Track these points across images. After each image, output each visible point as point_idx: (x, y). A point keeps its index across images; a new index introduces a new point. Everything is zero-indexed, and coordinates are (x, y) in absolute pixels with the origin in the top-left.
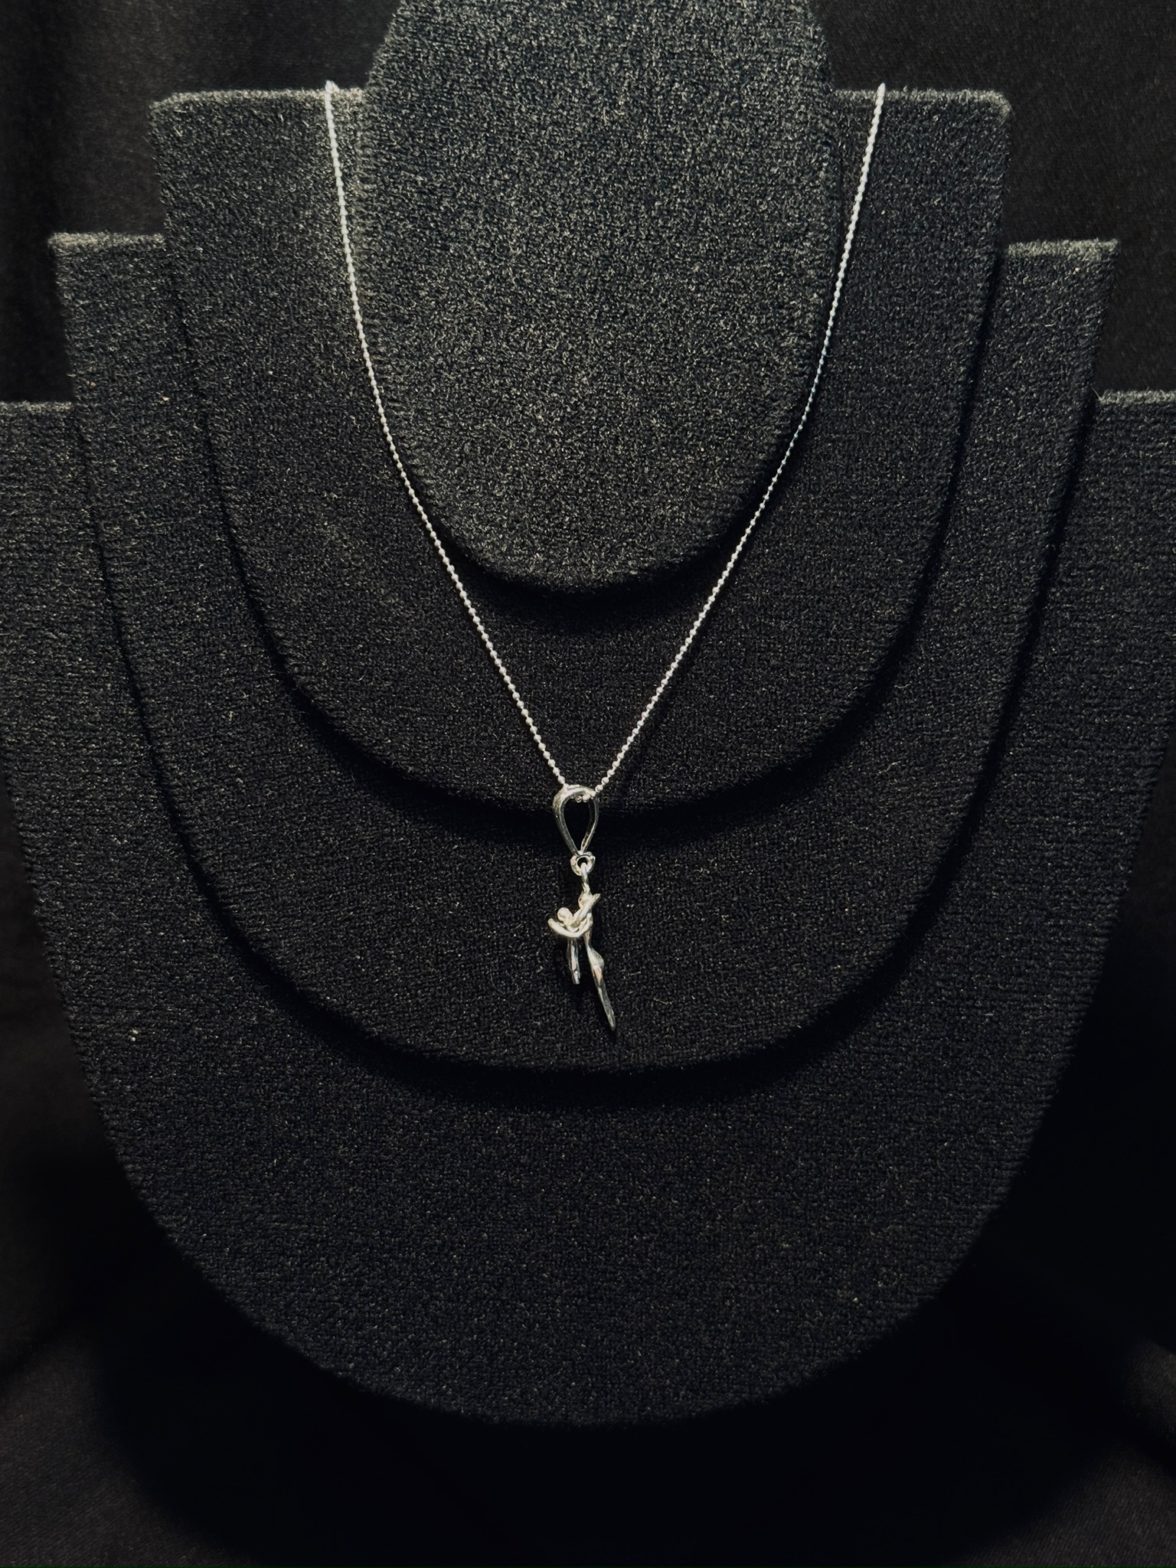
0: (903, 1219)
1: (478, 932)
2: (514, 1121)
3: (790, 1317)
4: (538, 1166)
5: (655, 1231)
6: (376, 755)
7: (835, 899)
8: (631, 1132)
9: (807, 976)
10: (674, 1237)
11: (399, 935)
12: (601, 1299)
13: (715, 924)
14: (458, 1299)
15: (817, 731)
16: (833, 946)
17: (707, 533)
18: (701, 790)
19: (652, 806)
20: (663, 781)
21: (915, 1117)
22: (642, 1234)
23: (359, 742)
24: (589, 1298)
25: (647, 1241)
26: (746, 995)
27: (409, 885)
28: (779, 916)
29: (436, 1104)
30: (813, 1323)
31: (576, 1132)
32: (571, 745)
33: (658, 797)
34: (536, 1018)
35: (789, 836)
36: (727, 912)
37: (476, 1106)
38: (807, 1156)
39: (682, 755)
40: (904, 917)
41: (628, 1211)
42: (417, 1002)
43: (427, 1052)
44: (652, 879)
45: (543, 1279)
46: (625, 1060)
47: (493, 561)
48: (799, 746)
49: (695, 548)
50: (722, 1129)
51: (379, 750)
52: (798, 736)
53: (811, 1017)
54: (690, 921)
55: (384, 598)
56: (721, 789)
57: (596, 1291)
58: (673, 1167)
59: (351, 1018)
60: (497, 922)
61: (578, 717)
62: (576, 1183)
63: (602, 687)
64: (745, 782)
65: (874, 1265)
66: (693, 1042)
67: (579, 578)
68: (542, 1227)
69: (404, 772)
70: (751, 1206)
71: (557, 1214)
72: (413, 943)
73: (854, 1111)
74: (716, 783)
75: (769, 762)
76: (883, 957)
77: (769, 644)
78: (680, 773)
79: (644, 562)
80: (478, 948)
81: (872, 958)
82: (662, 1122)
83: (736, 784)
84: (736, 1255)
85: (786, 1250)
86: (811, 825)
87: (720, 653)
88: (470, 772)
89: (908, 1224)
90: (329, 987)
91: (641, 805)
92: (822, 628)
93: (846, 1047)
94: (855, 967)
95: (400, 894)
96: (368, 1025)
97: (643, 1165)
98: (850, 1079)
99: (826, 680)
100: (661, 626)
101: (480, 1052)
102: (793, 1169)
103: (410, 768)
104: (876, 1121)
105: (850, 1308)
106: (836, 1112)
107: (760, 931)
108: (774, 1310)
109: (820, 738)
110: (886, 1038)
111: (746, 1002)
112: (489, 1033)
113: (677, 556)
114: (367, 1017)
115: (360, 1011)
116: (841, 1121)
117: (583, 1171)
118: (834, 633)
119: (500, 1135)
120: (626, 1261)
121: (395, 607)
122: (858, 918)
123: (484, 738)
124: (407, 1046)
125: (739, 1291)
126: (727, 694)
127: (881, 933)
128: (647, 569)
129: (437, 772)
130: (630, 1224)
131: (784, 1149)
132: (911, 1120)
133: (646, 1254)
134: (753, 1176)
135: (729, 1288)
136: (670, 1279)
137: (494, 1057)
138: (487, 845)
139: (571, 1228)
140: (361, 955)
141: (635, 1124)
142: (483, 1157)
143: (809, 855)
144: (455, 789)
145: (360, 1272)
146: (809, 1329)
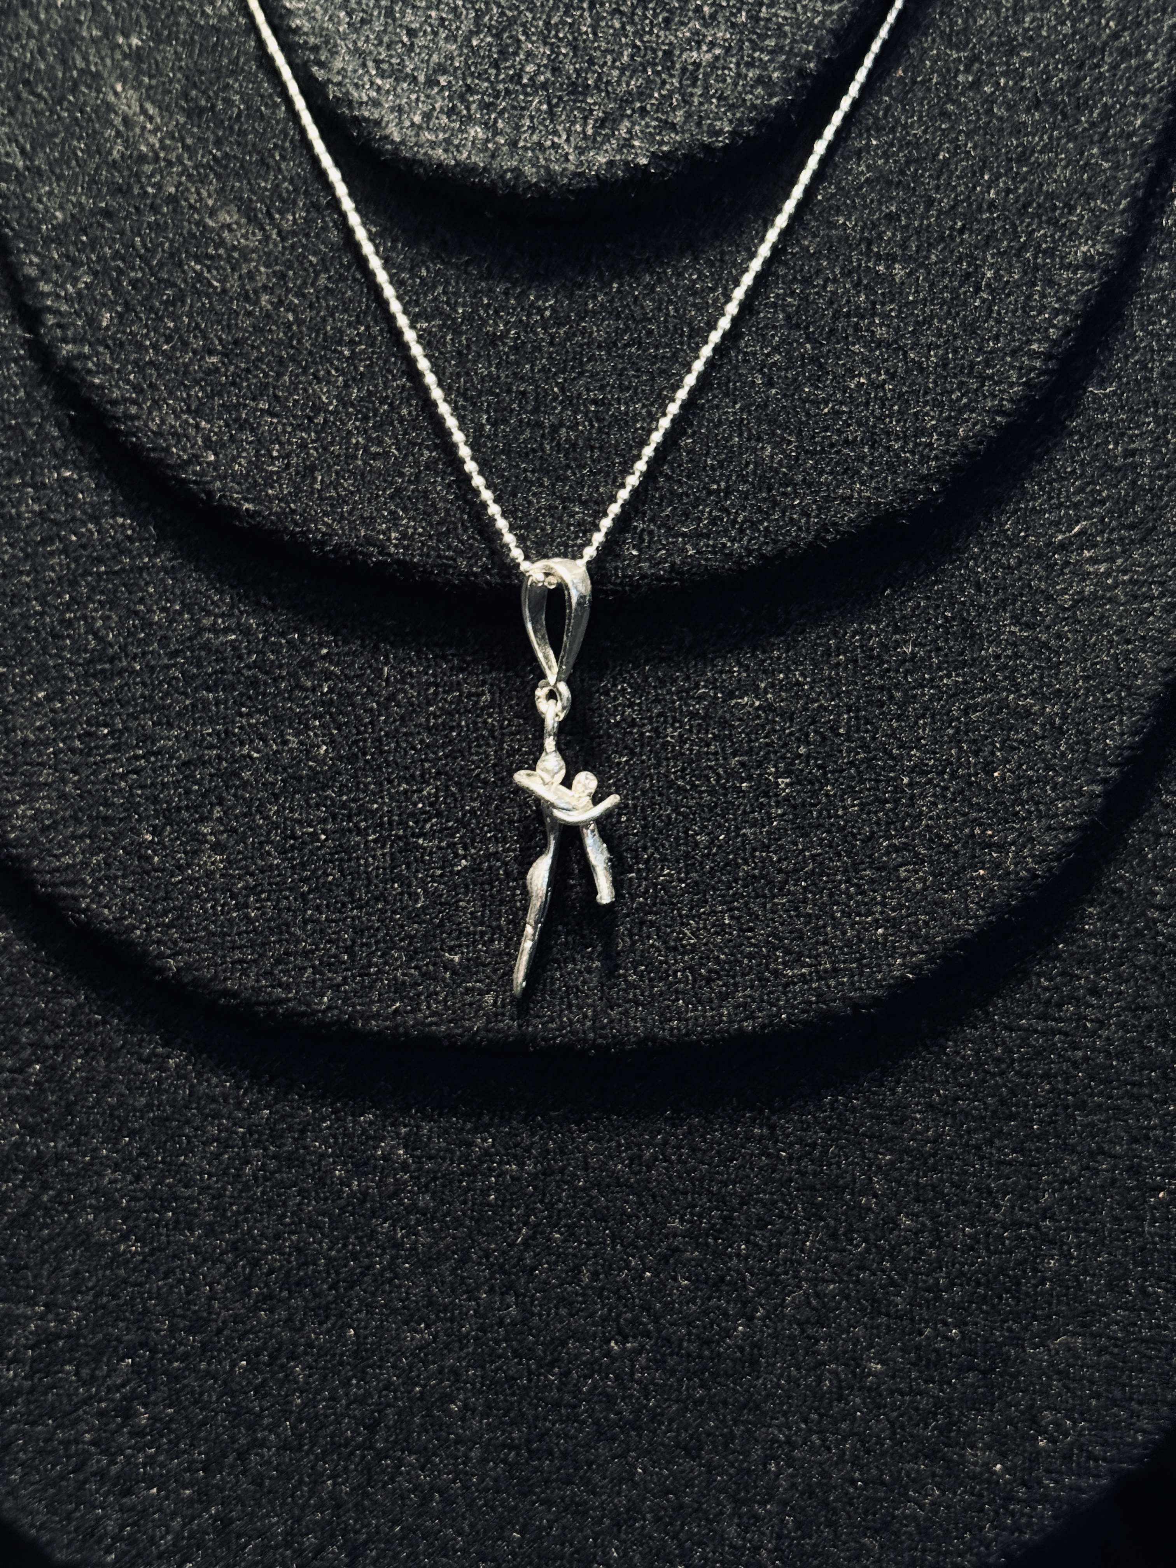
0: (1084, 1325)
1: (354, 800)
2: (408, 1134)
3: (881, 1495)
4: (448, 1214)
5: (647, 1334)
6: (190, 481)
7: (976, 754)
8: (611, 1157)
9: (925, 888)
10: (680, 1347)
11: (221, 801)
12: (550, 1453)
13: (766, 794)
14: (301, 1446)
15: (954, 455)
16: (972, 835)
17: (771, 96)
18: (749, 552)
19: (660, 579)
20: (684, 535)
21: (1106, 1147)
22: (625, 1340)
23: (161, 460)
24: (529, 1451)
25: (633, 1350)
26: (818, 917)
27: (241, 715)
28: (878, 781)
29: (276, 1100)
30: (922, 1507)
31: (515, 1157)
32: (525, 470)
33: (673, 564)
34: (451, 950)
35: (897, 644)
36: (788, 773)
37: (345, 1105)
38: (917, 1208)
39: (719, 490)
40: (1098, 789)
41: (600, 1296)
42: (247, 916)
43: (260, 1004)
44: (659, 715)
45: (449, 1413)
46: (603, 1027)
47: (397, 138)
48: (923, 478)
49: (751, 121)
50: (768, 1156)
51: (195, 473)
52: (921, 462)
53: (930, 960)
54: (723, 787)
55: (212, 213)
56: (783, 551)
57: (541, 1437)
58: (682, 1221)
59: (131, 944)
60: (390, 782)
61: (539, 425)
62: (511, 1245)
63: (581, 374)
64: (826, 541)
65: (1031, 1407)
66: (723, 997)
67: (547, 168)
68: (452, 1320)
69: (235, 512)
70: (817, 1295)
71: (477, 1299)
72: (245, 815)
73: (1001, 1131)
74: (775, 542)
75: (869, 505)
76: (1058, 859)
77: (874, 304)
78: (713, 521)
79: (661, 143)
80: (356, 825)
81: (1041, 859)
82: (665, 1142)
83: (810, 545)
84: (788, 1382)
85: (875, 1374)
86: (937, 628)
87: (788, 318)
88: (350, 513)
89: (1094, 1335)
90: (95, 889)
91: (643, 576)
92: (968, 275)
93: (988, 1017)
94: (1009, 873)
95: (226, 732)
96: (161, 955)
97: (630, 1217)
98: (994, 1075)
99: (972, 365)
100: (686, 268)
101: (354, 1005)
102: (891, 1231)
103: (246, 506)
104: (1038, 1150)
105: (988, 1481)
106: (968, 1131)
107: (845, 808)
108: (853, 1482)
109: (956, 468)
110: (1059, 1006)
111: (817, 930)
112: (369, 975)
113: (720, 132)
114: (159, 942)
115: (147, 930)
116: (978, 1148)
117: (526, 1224)
118: (988, 285)
119: (385, 1158)
120: (595, 1386)
121: (231, 230)
122: (1016, 789)
123: (375, 457)
124: (227, 993)
125: (792, 1445)
126: (799, 388)
127: (1056, 816)
128: (666, 156)
129: (293, 512)
130: (604, 1319)
131: (875, 1196)
132: (1101, 1151)
133: (632, 1373)
134: (821, 1242)
135: (775, 1440)
136: (671, 1421)
137: (376, 1016)
138: (376, 648)
139: (501, 1323)
140: (153, 833)
141: (619, 1145)
142: (353, 1195)
143: (932, 680)
144: (322, 543)
145: (133, 1390)
146: (914, 1518)
